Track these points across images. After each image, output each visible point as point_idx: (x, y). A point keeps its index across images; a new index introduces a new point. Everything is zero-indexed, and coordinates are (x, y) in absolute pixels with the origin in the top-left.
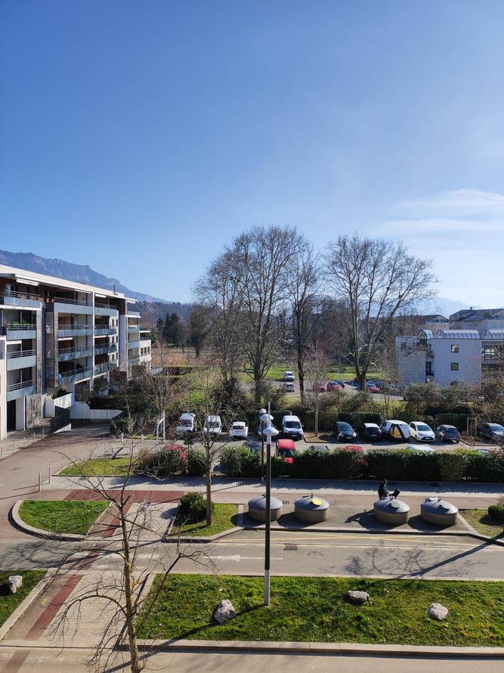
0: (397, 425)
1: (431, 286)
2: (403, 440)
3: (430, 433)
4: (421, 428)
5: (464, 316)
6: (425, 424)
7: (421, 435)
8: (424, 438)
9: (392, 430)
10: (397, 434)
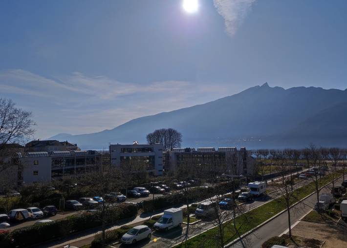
0: (20, 212)
1: (32, 127)
2: (25, 220)
3: (41, 212)
4: (34, 210)
5: (35, 144)
6: (36, 208)
7: (36, 215)
8: (37, 216)
9: (17, 215)
10: (20, 217)
